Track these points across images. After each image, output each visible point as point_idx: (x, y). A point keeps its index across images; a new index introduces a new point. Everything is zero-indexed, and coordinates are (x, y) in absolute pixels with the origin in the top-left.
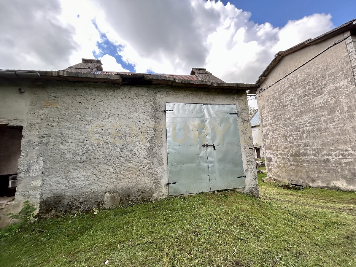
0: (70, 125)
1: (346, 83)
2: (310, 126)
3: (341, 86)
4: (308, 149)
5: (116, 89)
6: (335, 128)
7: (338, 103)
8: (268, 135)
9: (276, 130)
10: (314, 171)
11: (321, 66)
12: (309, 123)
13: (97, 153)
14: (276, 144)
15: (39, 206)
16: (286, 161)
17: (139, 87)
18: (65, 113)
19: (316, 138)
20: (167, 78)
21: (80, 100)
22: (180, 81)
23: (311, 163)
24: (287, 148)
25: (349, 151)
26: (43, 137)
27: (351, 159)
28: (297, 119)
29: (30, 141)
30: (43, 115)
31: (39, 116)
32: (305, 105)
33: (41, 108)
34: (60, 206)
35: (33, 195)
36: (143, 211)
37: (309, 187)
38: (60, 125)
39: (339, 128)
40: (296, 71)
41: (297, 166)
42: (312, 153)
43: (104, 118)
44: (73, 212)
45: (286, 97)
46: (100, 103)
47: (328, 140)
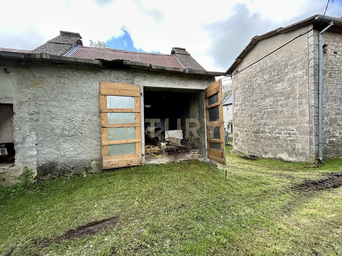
0: (56, 104)
1: (302, 74)
2: (270, 108)
3: (298, 75)
4: (266, 128)
5: (97, 72)
6: (287, 112)
7: (293, 90)
8: (238, 114)
9: (244, 110)
10: (267, 146)
11: (286, 55)
12: (270, 106)
13: (83, 129)
14: (243, 122)
15: (36, 171)
16: (248, 137)
17: (118, 70)
18: (51, 92)
19: (273, 119)
20: (143, 65)
21: (64, 81)
22: (155, 67)
23: (267, 139)
24: (251, 126)
25: (294, 131)
26: (33, 114)
27: (294, 137)
28: (261, 101)
29: (21, 117)
30: (30, 94)
31: (27, 95)
32: (269, 89)
33: (27, 88)
34: (55, 170)
35: (30, 162)
36: (123, 175)
37: (263, 158)
38: (47, 104)
39: (290, 112)
40: (267, 57)
41: (256, 141)
42: (268, 131)
43: (87, 99)
44: (66, 175)
45: (255, 81)
46: (83, 84)
47: (281, 121)
